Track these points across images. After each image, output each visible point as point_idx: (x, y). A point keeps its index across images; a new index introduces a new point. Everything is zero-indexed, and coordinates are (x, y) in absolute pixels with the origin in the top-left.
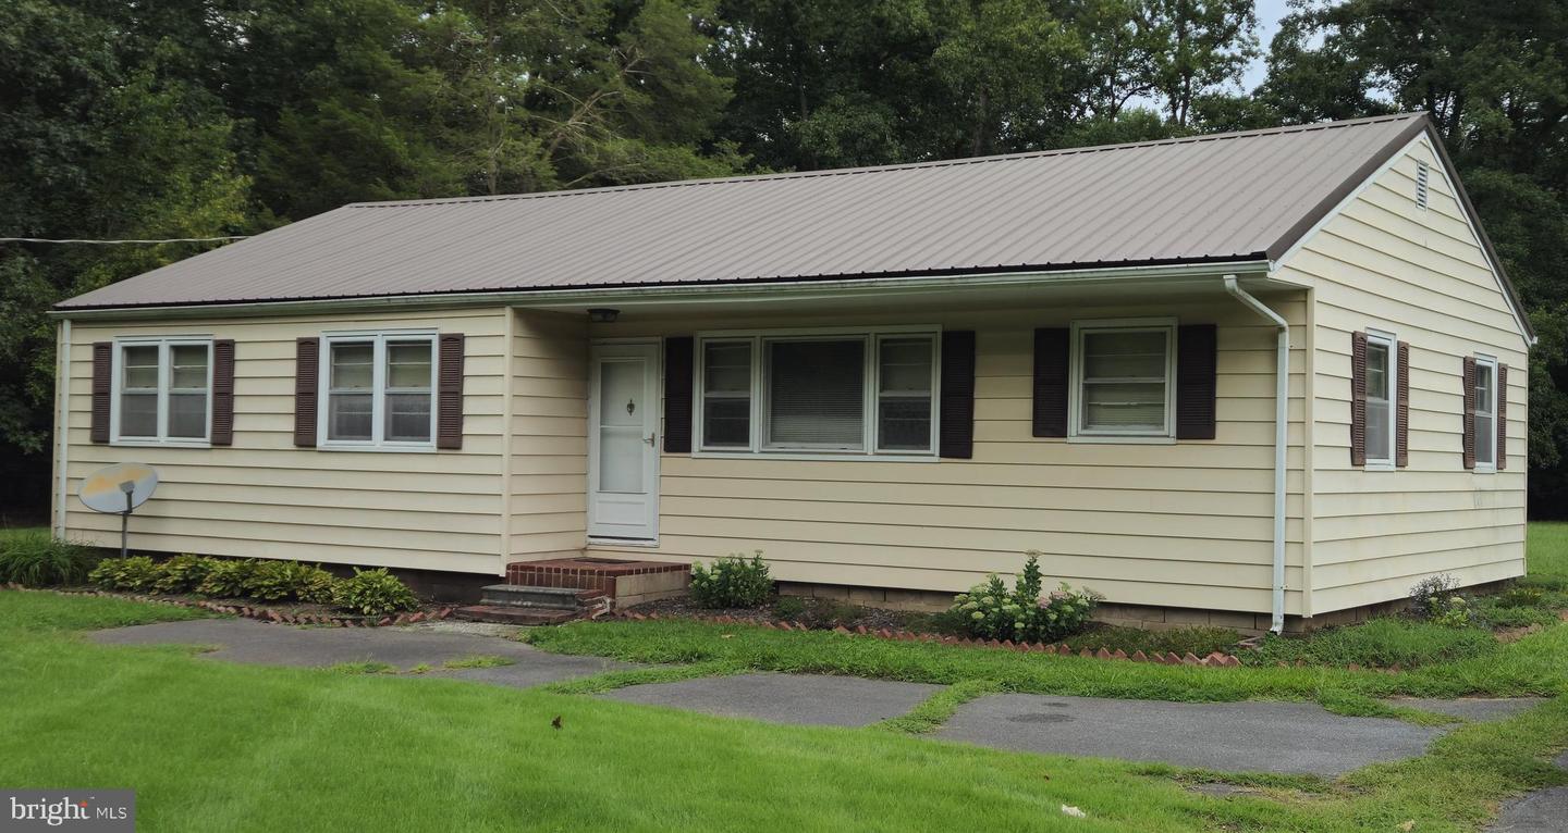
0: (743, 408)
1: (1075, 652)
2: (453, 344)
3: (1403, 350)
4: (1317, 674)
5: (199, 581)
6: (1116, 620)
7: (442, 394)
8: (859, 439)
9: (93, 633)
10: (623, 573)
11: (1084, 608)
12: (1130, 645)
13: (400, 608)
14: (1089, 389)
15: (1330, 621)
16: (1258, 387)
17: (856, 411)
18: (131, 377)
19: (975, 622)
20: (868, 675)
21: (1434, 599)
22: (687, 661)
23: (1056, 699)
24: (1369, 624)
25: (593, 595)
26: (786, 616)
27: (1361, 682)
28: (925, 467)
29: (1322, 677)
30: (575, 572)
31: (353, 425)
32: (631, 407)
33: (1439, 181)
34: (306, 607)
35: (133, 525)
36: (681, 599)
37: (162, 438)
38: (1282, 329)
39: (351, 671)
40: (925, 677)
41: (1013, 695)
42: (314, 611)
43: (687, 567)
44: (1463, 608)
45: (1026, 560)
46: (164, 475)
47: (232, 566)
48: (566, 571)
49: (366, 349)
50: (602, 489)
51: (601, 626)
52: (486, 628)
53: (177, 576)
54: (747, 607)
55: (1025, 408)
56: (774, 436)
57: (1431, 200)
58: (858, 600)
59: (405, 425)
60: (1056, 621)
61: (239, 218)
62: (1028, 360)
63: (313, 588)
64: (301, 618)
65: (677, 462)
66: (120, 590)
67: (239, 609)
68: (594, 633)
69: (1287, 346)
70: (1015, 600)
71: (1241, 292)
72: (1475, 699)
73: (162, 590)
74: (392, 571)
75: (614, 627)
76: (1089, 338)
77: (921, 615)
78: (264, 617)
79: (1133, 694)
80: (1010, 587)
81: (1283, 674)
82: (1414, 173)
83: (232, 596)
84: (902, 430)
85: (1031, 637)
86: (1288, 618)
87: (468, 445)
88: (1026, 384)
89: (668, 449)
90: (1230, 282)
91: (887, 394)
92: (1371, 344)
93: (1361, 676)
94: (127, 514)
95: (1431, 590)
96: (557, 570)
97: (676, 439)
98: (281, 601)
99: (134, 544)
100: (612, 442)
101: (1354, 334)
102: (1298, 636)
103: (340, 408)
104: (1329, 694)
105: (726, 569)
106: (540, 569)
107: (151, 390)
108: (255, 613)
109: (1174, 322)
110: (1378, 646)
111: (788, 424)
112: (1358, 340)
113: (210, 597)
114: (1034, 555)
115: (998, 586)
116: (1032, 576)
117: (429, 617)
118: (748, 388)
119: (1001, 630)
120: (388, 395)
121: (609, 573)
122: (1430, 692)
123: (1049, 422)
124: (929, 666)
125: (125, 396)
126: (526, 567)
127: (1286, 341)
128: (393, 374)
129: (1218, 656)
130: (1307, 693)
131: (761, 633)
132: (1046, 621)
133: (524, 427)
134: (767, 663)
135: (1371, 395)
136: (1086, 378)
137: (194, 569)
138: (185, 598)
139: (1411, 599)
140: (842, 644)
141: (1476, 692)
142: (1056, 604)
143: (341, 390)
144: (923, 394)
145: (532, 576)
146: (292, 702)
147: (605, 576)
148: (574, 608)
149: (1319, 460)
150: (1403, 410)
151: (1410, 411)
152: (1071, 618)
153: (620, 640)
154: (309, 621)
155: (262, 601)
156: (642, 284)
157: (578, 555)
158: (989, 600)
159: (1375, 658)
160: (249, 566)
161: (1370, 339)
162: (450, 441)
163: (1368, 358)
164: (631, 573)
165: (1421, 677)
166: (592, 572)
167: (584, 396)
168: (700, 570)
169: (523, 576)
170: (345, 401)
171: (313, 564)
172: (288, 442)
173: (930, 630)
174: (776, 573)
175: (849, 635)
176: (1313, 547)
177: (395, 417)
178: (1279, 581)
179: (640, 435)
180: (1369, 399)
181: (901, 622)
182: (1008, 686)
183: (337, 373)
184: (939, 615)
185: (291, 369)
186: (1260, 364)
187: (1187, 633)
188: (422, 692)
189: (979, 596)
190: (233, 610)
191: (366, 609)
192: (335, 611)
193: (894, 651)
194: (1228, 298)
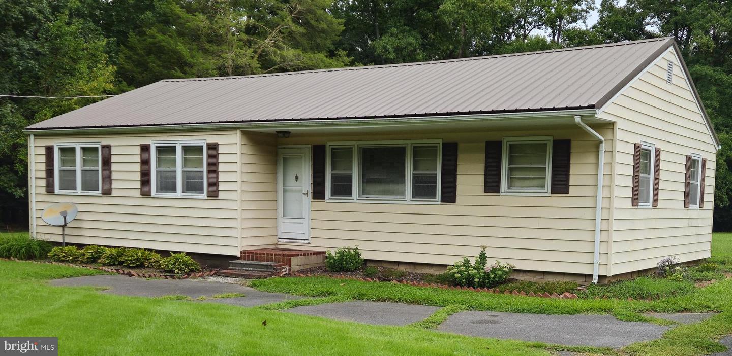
0: (349, 179)
1: (502, 292)
2: (213, 148)
3: (658, 152)
4: (613, 302)
5: (99, 258)
6: (521, 278)
7: (208, 171)
8: (403, 193)
9: (50, 281)
10: (294, 255)
11: (507, 272)
12: (527, 289)
13: (192, 271)
14: (511, 170)
15: (619, 278)
16: (590, 169)
17: (403, 181)
18: (63, 162)
19: (456, 278)
20: (407, 302)
21: (668, 268)
22: (325, 296)
23: (493, 313)
24: (638, 280)
25: (281, 265)
26: (370, 276)
27: (633, 306)
28: (434, 206)
29: (615, 304)
30: (272, 254)
31: (168, 185)
32: (297, 178)
33: (678, 70)
34: (149, 270)
35: (67, 231)
36: (321, 268)
37: (79, 191)
38: (601, 142)
39: (170, 299)
40: (433, 303)
41: (473, 312)
42: (151, 271)
43: (324, 253)
44: (681, 272)
45: (480, 250)
46: (81, 208)
47: (114, 251)
48: (268, 254)
49: (173, 150)
50: (284, 217)
51: (284, 279)
52: (232, 280)
53: (89, 255)
54: (352, 271)
55: (481, 179)
56: (363, 192)
57: (674, 80)
58: (402, 268)
59: (192, 186)
60: (494, 278)
61: (110, 87)
62: (482, 156)
63: (151, 261)
64: (146, 275)
65: (318, 204)
66: (63, 261)
67: (118, 270)
68: (281, 283)
69: (604, 150)
70: (474, 268)
71: (583, 124)
72: (685, 314)
73: (82, 261)
74: (188, 253)
75: (291, 280)
76: (511, 146)
77: (432, 275)
78: (129, 274)
79: (528, 311)
80: (473, 262)
81: (597, 302)
82: (666, 66)
83: (114, 265)
84: (423, 189)
85: (482, 285)
86: (600, 277)
87: (221, 195)
88: (481, 168)
89: (314, 198)
90: (578, 119)
91: (416, 172)
92: (643, 149)
93: (633, 303)
94: (64, 226)
95: (666, 264)
96: (264, 254)
97: (318, 193)
98: (137, 267)
99: (68, 240)
100: (288, 194)
101: (635, 144)
102: (604, 285)
103: (161, 177)
104: (618, 311)
105: (342, 254)
106: (256, 253)
107: (73, 168)
108: (125, 272)
109: (551, 139)
110: (641, 289)
111: (370, 187)
112: (637, 147)
113: (104, 265)
114: (484, 248)
115: (467, 262)
116: (483, 257)
117: (205, 275)
118: (351, 169)
119: (469, 282)
120: (183, 171)
121: (288, 255)
122: (664, 310)
123: (492, 186)
124: (435, 298)
125: (60, 171)
126: (249, 252)
127: (603, 147)
128: (185, 161)
129: (567, 294)
130: (608, 311)
131: (358, 283)
132: (489, 278)
133: (247, 187)
134: (360, 297)
135: (642, 173)
136: (509, 165)
137: (96, 252)
138: (93, 265)
139: (657, 268)
140: (395, 288)
141: (685, 310)
142: (494, 270)
143: (161, 169)
144: (433, 172)
145: (252, 256)
146: (143, 312)
147: (286, 256)
148: (272, 271)
149: (617, 203)
150: (657, 180)
151: (660, 181)
152: (501, 276)
153: (294, 287)
154: (150, 276)
155: (128, 267)
156: (301, 119)
157: (273, 247)
158: (463, 268)
159: (639, 295)
160: (122, 251)
161: (643, 147)
162: (212, 194)
163: (641, 155)
164: (298, 255)
165: (660, 304)
166: (280, 255)
167: (275, 173)
168: (330, 254)
169: (248, 257)
170: (164, 174)
171: (151, 250)
172: (138, 193)
173: (436, 282)
174: (365, 256)
175: (399, 284)
176: (613, 244)
177: (187, 182)
178: (596, 260)
179: (302, 191)
180: (641, 175)
181: (422, 278)
182: (471, 308)
183: (159, 161)
184: (440, 275)
185: (138, 159)
186: (591, 158)
187: (553, 284)
188: (203, 309)
189: (458, 267)
190: (115, 271)
191: (176, 271)
192: (162, 272)
193: (419, 292)
194: (577, 127)
